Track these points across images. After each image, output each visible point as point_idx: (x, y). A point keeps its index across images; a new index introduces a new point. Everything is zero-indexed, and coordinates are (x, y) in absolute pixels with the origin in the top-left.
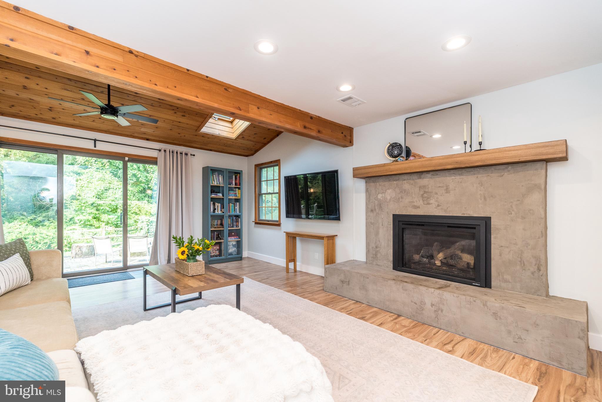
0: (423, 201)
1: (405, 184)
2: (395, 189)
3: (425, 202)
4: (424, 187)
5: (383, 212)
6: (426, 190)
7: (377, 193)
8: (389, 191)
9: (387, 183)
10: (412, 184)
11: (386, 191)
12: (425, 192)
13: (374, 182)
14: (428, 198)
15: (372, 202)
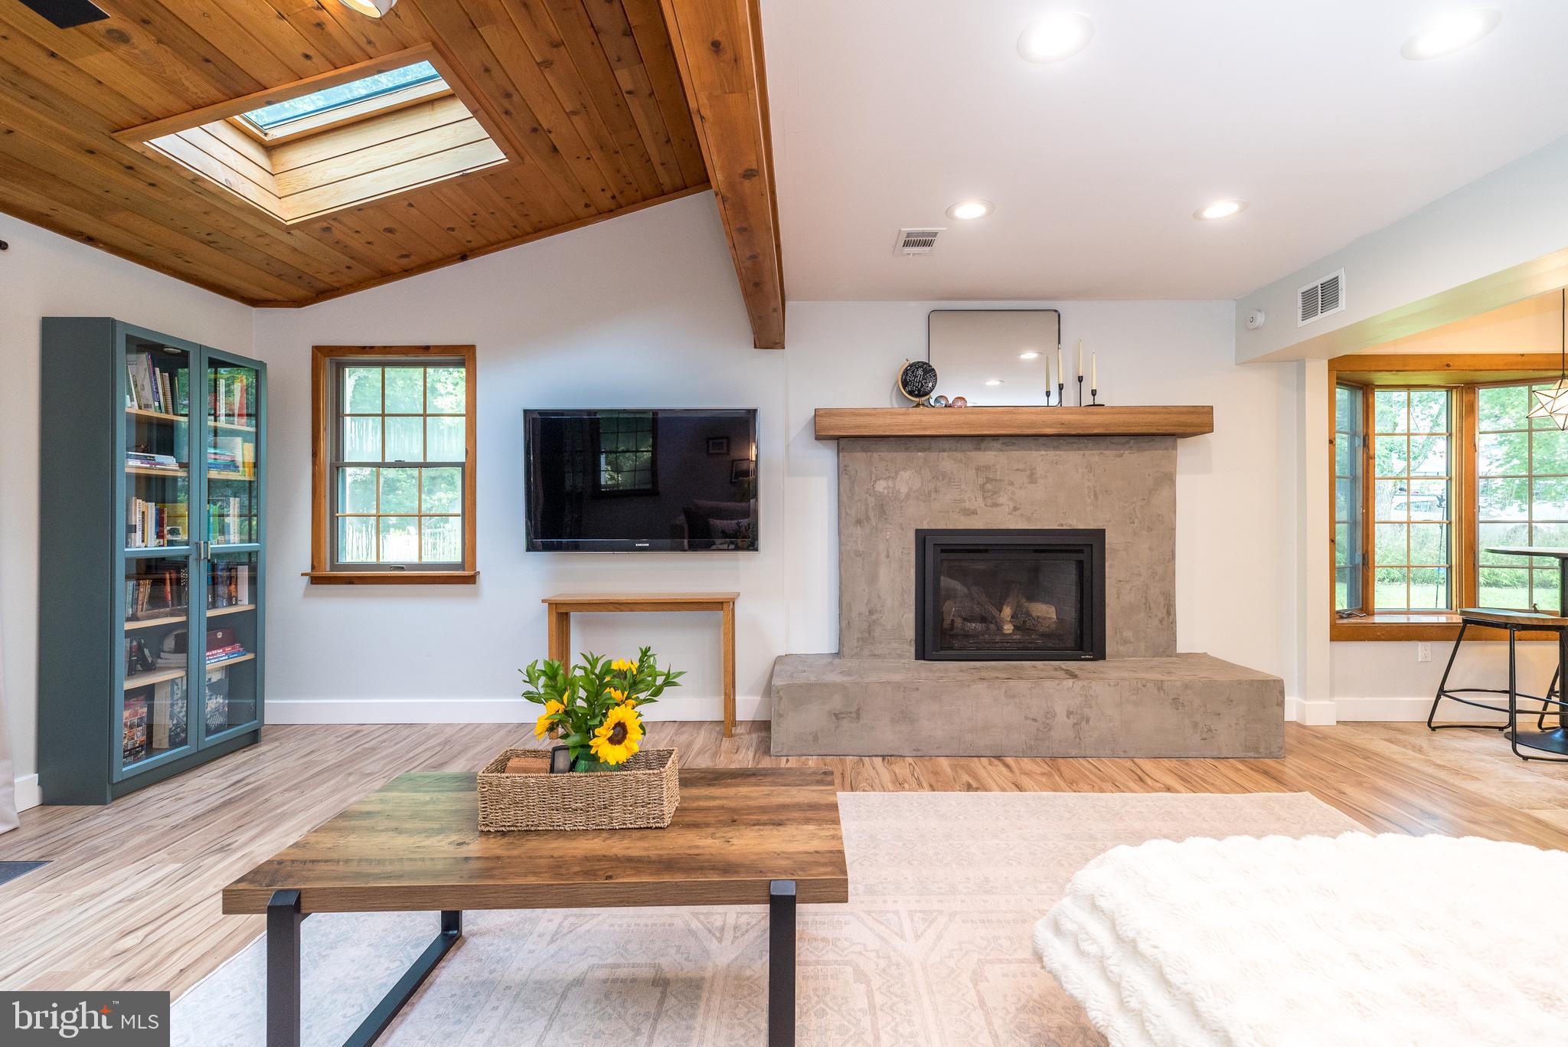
0: (985, 498)
1: (943, 459)
2: (920, 469)
3: (989, 502)
4: (987, 468)
5: (891, 524)
6: (991, 476)
7: (873, 479)
8: (905, 475)
9: (901, 453)
10: (961, 461)
11: (897, 473)
12: (988, 480)
13: (864, 450)
14: (995, 493)
15: (860, 500)
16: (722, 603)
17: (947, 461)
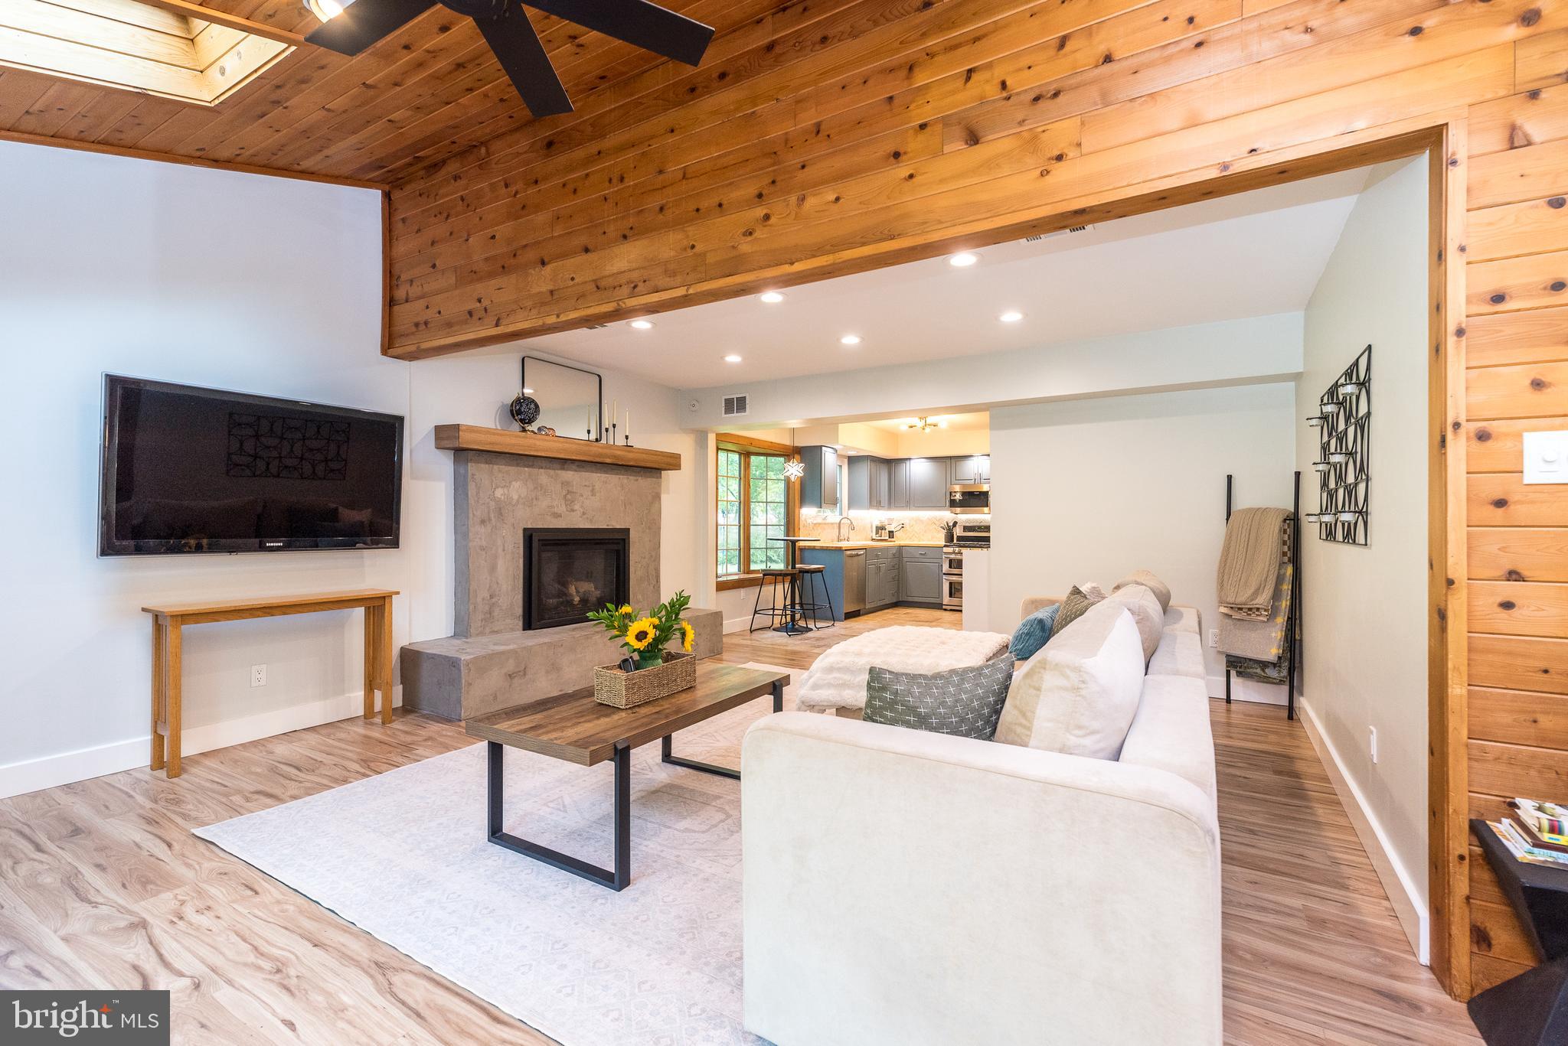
0: (566, 505)
1: (541, 474)
2: (526, 481)
3: (569, 508)
4: (568, 483)
5: (505, 524)
6: (570, 489)
7: (494, 487)
8: (516, 485)
9: (512, 468)
10: (551, 478)
11: (510, 483)
12: (569, 492)
13: (487, 463)
14: (573, 501)
15: (484, 504)
16: (384, 597)
17: (544, 476)
